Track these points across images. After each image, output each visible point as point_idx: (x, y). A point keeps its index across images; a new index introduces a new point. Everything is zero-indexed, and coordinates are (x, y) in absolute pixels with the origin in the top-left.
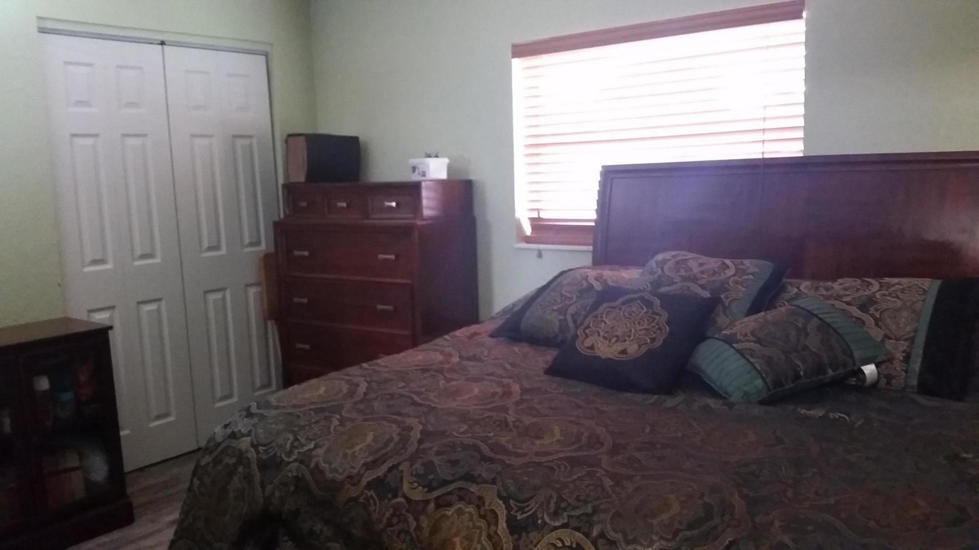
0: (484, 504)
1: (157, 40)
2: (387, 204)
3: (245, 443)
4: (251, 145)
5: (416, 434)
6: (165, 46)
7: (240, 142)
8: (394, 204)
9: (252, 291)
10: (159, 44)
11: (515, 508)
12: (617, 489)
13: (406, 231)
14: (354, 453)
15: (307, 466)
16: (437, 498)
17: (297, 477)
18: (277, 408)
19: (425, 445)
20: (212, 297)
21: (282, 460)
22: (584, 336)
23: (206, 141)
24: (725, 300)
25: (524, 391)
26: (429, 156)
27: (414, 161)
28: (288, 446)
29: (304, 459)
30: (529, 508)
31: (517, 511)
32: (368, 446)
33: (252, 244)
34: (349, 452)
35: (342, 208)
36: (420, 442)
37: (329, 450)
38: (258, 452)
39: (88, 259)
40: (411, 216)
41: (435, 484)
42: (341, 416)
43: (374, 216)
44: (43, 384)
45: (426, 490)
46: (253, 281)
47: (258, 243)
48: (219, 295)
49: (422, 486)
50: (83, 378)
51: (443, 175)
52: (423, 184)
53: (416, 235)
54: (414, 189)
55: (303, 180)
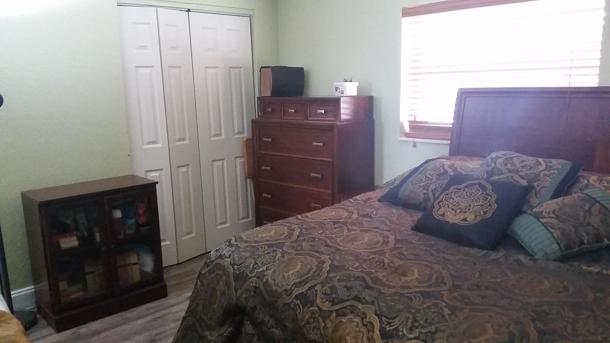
0: (366, 318)
1: (186, 9)
2: (319, 111)
3: (227, 262)
4: (240, 73)
5: (327, 267)
6: (190, 12)
7: (234, 71)
8: (323, 111)
9: (239, 161)
10: (186, 11)
11: (386, 323)
12: (452, 317)
13: (331, 128)
14: (289, 275)
15: (262, 281)
16: (337, 310)
17: (255, 287)
18: (246, 242)
19: (332, 275)
20: (216, 164)
21: (247, 275)
22: (439, 207)
23: (214, 71)
24: (537, 187)
25: (397, 241)
26: (346, 81)
27: (336, 84)
28: (251, 267)
29: (260, 276)
30: (395, 323)
31: (386, 325)
32: (297, 272)
33: (239, 133)
34: (286, 275)
35: (292, 113)
36: (329, 272)
37: (274, 272)
38: (234, 269)
39: (146, 141)
40: (334, 119)
41: (336, 301)
42: (283, 250)
43: (310, 119)
44: (118, 214)
45: (331, 304)
46: (240, 156)
47: (243, 132)
48: (220, 163)
49: (329, 302)
50: (140, 211)
51: (355, 93)
52: (342, 99)
53: (336, 130)
54: (336, 102)
55: (269, 95)
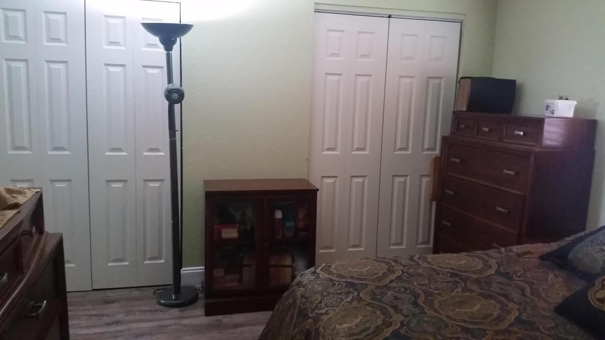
1: (387, 15)
2: (517, 132)
3: (300, 292)
4: (440, 84)
6: (391, 18)
7: (432, 81)
8: (522, 133)
9: (425, 180)
10: (388, 17)
13: (525, 155)
14: (340, 329)
17: (308, 330)
18: (330, 273)
20: (398, 180)
21: (307, 314)
22: (600, 286)
23: (408, 80)
25: (518, 321)
26: (561, 98)
27: (549, 101)
28: (315, 305)
29: (316, 320)
33: (429, 149)
34: (338, 327)
35: (486, 132)
37: (330, 319)
38: (301, 302)
39: (326, 147)
40: (534, 144)
42: (358, 295)
43: (506, 141)
44: (279, 215)
46: (428, 174)
47: (434, 149)
48: (402, 179)
50: (301, 216)
51: (571, 114)
52: (547, 120)
53: (532, 158)
54: (539, 123)
55: (465, 109)
